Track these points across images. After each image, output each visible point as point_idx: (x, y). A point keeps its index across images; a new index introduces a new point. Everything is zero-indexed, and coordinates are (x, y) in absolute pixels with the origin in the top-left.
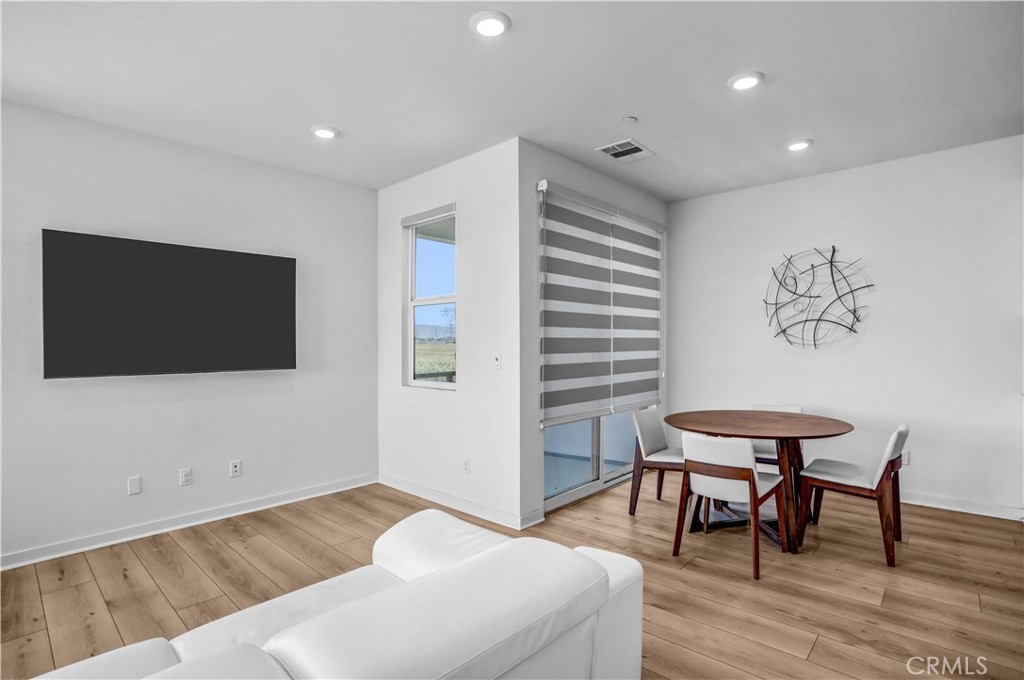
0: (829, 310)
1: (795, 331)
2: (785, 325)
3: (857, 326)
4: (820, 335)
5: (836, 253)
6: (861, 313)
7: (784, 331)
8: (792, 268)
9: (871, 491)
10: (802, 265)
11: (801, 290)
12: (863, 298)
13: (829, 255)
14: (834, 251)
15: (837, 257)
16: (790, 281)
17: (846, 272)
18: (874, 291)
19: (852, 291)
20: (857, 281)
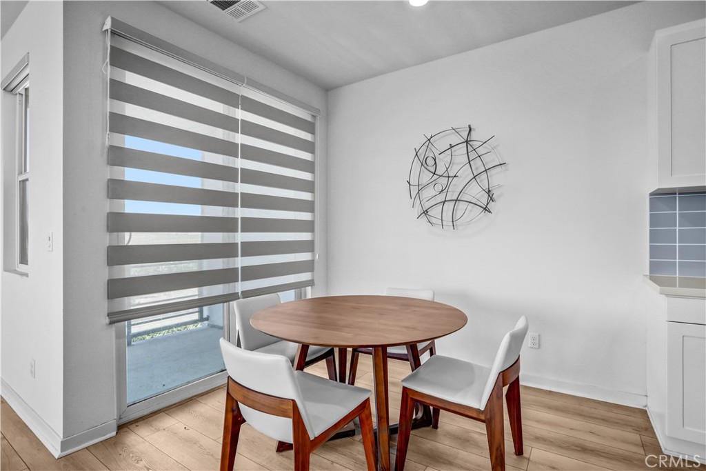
0: (467, 190)
1: (435, 212)
2: (427, 206)
3: (491, 206)
4: (459, 214)
5: (472, 132)
6: (496, 194)
7: (426, 212)
8: (433, 149)
9: (478, 411)
10: (441, 144)
11: (440, 171)
12: (497, 178)
13: (465, 134)
14: (470, 130)
15: (474, 136)
16: (430, 162)
17: (481, 151)
18: (507, 170)
19: (486, 170)
20: (490, 160)
